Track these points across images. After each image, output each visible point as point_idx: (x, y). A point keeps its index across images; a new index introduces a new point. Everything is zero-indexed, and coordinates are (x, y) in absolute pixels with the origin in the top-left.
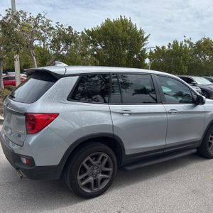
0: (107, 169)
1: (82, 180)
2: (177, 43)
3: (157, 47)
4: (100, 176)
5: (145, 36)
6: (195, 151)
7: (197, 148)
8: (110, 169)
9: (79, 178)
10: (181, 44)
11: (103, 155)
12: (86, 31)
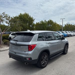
0: (46, 59)
1: (42, 63)
2: (43, 21)
3: (37, 23)
4: (45, 61)
5: (34, 19)
6: (62, 52)
7: (63, 52)
8: (47, 59)
9: (42, 62)
10: (44, 22)
11: (46, 55)
12: (14, 17)
